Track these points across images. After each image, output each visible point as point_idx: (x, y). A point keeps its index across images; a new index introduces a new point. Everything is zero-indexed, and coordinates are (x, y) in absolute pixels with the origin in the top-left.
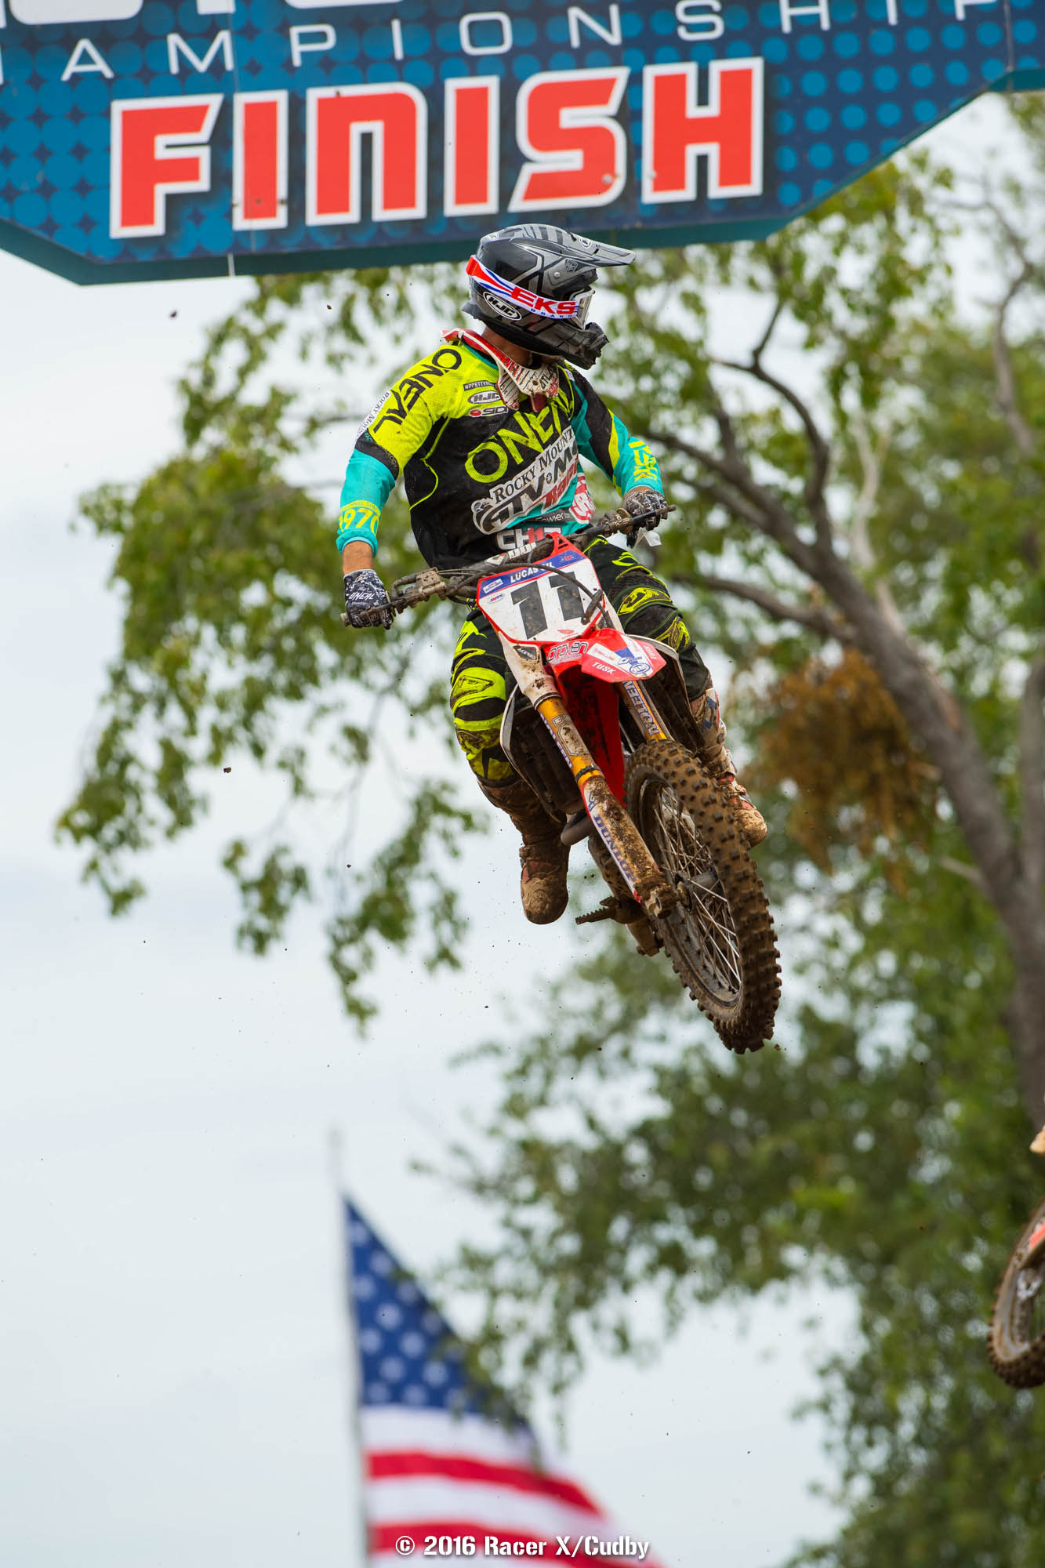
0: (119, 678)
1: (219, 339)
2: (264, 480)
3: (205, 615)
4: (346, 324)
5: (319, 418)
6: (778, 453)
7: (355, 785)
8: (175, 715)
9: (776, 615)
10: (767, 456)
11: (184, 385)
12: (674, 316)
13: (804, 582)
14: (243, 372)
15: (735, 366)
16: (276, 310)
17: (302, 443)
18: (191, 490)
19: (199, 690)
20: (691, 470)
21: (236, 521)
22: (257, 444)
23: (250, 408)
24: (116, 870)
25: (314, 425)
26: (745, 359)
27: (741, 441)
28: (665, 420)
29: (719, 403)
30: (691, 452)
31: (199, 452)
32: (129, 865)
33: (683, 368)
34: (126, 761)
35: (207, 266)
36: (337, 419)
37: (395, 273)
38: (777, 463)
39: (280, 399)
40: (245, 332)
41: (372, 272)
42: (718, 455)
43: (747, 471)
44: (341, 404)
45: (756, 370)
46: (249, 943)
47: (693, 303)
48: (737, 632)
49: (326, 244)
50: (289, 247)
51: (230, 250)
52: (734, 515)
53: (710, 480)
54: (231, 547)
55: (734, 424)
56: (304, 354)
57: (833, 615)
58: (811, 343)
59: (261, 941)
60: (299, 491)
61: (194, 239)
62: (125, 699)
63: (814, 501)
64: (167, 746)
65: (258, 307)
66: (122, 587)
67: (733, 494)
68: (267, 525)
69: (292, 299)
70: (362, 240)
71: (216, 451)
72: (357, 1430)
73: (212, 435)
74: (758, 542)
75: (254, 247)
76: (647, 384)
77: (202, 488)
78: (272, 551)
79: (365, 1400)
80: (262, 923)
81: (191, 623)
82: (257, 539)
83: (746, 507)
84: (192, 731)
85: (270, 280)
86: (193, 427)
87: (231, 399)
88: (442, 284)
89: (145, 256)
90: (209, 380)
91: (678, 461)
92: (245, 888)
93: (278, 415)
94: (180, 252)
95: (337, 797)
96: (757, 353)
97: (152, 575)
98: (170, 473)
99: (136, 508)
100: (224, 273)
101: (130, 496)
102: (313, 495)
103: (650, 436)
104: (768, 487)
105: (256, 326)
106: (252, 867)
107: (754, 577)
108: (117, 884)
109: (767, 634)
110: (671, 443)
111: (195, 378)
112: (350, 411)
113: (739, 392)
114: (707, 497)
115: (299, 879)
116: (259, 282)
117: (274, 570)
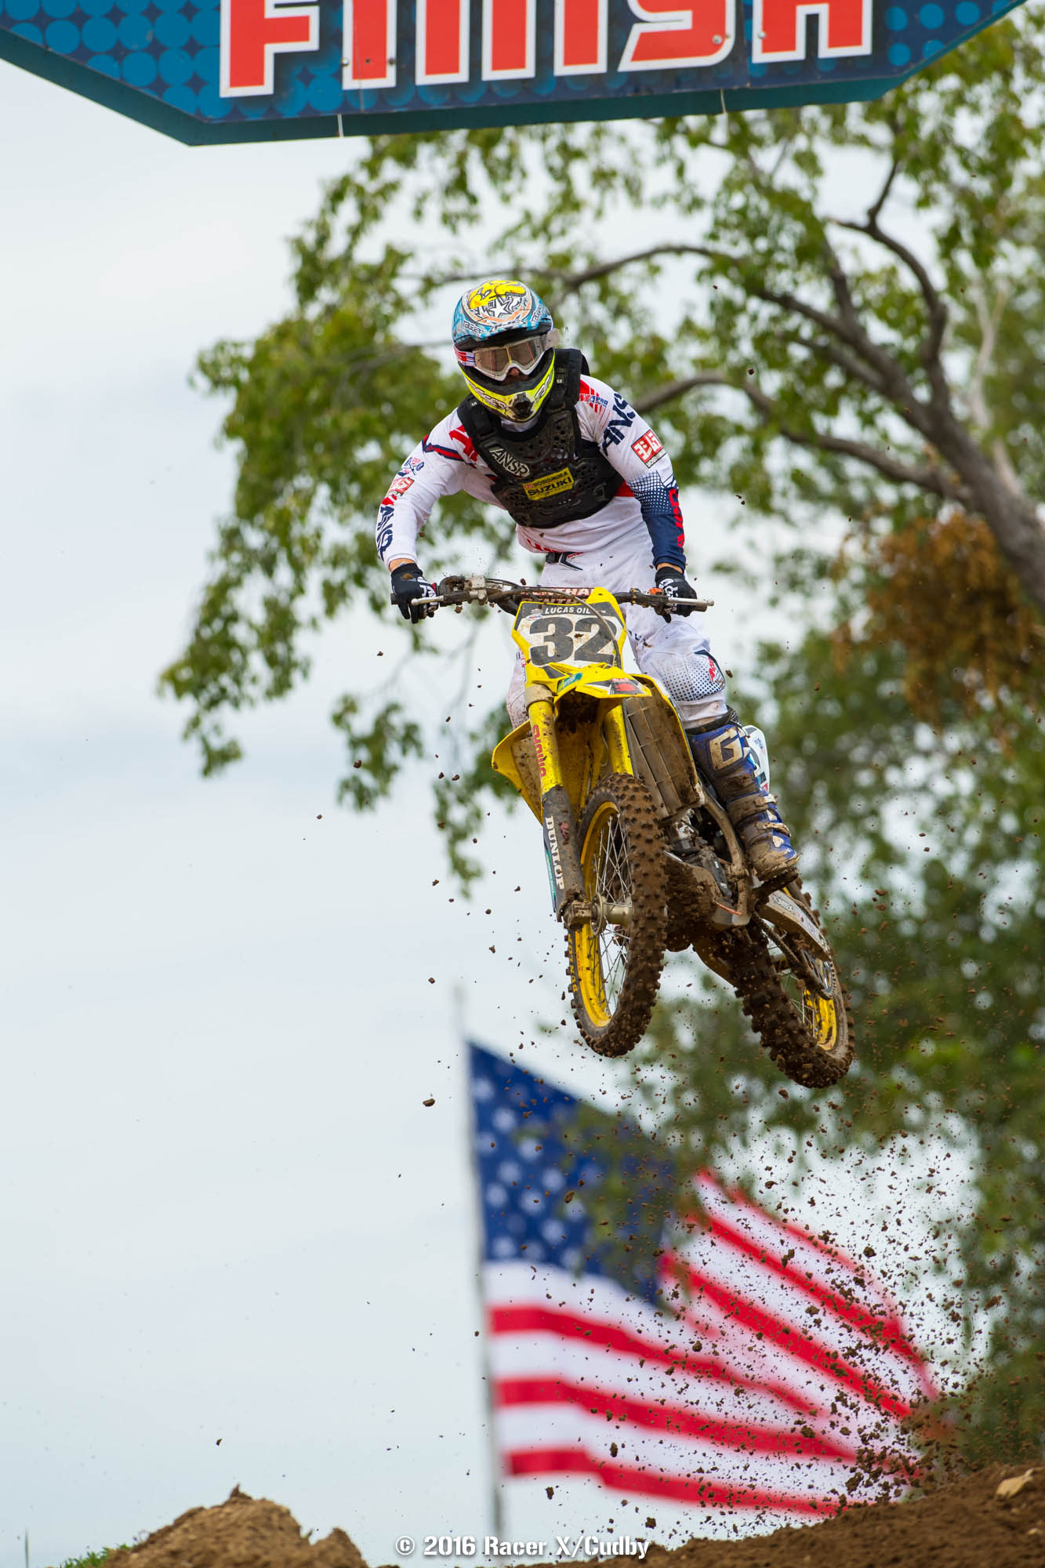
0: (231, 538)
1: (337, 196)
2: (379, 338)
3: (319, 474)
4: (459, 185)
5: (436, 278)
6: (892, 313)
7: (470, 643)
8: (284, 574)
9: (892, 475)
10: (882, 315)
11: (299, 245)
12: (789, 177)
13: (919, 442)
14: (355, 232)
15: (851, 226)
16: (390, 170)
17: (416, 302)
18: (306, 348)
19: (311, 549)
20: (807, 331)
21: (353, 378)
22: (372, 302)
23: (366, 267)
24: (217, 729)
25: (429, 284)
26: (862, 220)
27: (857, 299)
28: (781, 281)
29: (837, 263)
30: (806, 311)
31: (314, 311)
32: (231, 723)
33: (798, 228)
34: (233, 618)
35: (315, 126)
36: (455, 279)
37: (509, 132)
38: (893, 324)
39: (395, 258)
40: (360, 191)
41: (486, 132)
42: (834, 314)
43: (863, 330)
44: (457, 263)
45: (872, 230)
46: (350, 798)
47: (808, 162)
48: (858, 492)
49: (435, 104)
50: (398, 107)
51: (338, 111)
52: (850, 375)
53: (822, 341)
54: (347, 406)
55: (850, 283)
56: (418, 213)
57: (948, 473)
58: (925, 201)
59: (363, 798)
60: (416, 349)
61: (303, 99)
62: (236, 557)
63: (930, 361)
64: (271, 605)
65: (372, 167)
66: (236, 446)
67: (849, 354)
68: (381, 382)
69: (407, 159)
70: (471, 100)
71: (330, 310)
72: (480, 1284)
73: (326, 295)
74: (874, 401)
75: (363, 107)
76: (762, 244)
77: (318, 349)
78: (386, 409)
79: (489, 1255)
80: (367, 779)
81: (303, 482)
82: (372, 398)
83: (862, 367)
84: (300, 590)
85: (384, 140)
86: (307, 287)
87: (347, 257)
88: (553, 142)
89: (254, 115)
90: (323, 239)
91: (795, 320)
92: (355, 743)
93: (394, 274)
94: (290, 112)
95: (453, 655)
96: (874, 212)
97: (267, 432)
98: (284, 332)
99: (252, 366)
100: (334, 133)
101: (248, 352)
102: (428, 353)
103: (766, 296)
104: (884, 346)
105: (372, 187)
106: (363, 723)
107: (869, 437)
108: (216, 743)
109: (887, 494)
110: (787, 303)
111: (310, 238)
112: (464, 272)
113: (855, 252)
114: (824, 358)
115: (410, 737)
116: (373, 142)
117: (390, 431)
